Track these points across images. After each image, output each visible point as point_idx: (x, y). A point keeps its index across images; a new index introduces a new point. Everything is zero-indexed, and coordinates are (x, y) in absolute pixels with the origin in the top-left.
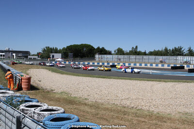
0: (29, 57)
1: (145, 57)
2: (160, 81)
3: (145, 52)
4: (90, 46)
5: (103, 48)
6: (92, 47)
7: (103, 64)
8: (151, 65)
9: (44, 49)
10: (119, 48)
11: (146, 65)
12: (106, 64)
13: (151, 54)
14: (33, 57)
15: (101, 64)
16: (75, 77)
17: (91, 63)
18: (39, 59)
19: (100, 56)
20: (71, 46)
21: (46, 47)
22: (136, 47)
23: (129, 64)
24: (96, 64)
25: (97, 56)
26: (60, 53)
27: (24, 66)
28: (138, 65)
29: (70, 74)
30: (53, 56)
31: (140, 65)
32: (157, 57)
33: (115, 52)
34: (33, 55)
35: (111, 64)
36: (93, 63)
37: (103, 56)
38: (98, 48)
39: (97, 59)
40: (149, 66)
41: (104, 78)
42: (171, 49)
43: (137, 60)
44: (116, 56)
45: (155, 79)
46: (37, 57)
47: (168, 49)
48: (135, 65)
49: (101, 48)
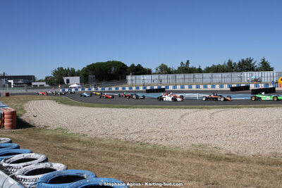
0: (33, 84)
1: (197, 75)
2: (202, 108)
3: (200, 69)
4: (120, 63)
5: (139, 65)
6: (124, 65)
7: (137, 88)
8: (205, 87)
9: (56, 71)
10: (162, 64)
11: (198, 87)
12: (141, 88)
13: (208, 70)
14: (38, 84)
15: (134, 88)
16: (87, 108)
17: (120, 89)
18: (48, 85)
19: (134, 77)
20: (93, 65)
21: (58, 69)
22: (188, 62)
23: (175, 87)
24: (127, 89)
25: (129, 78)
26: (78, 76)
27: (22, 98)
28: (186, 88)
29: (82, 105)
30: (68, 81)
31: (190, 87)
32: (214, 75)
33: (157, 70)
34: (39, 81)
35: (148, 88)
36: (124, 88)
37: (138, 76)
38: (133, 65)
39: (129, 82)
40: (202, 87)
41: (127, 107)
42: (237, 63)
43: (186, 81)
44: (157, 76)
45: (196, 106)
46: (44, 83)
47: (233, 62)
48: (182, 87)
49: (136, 65)
